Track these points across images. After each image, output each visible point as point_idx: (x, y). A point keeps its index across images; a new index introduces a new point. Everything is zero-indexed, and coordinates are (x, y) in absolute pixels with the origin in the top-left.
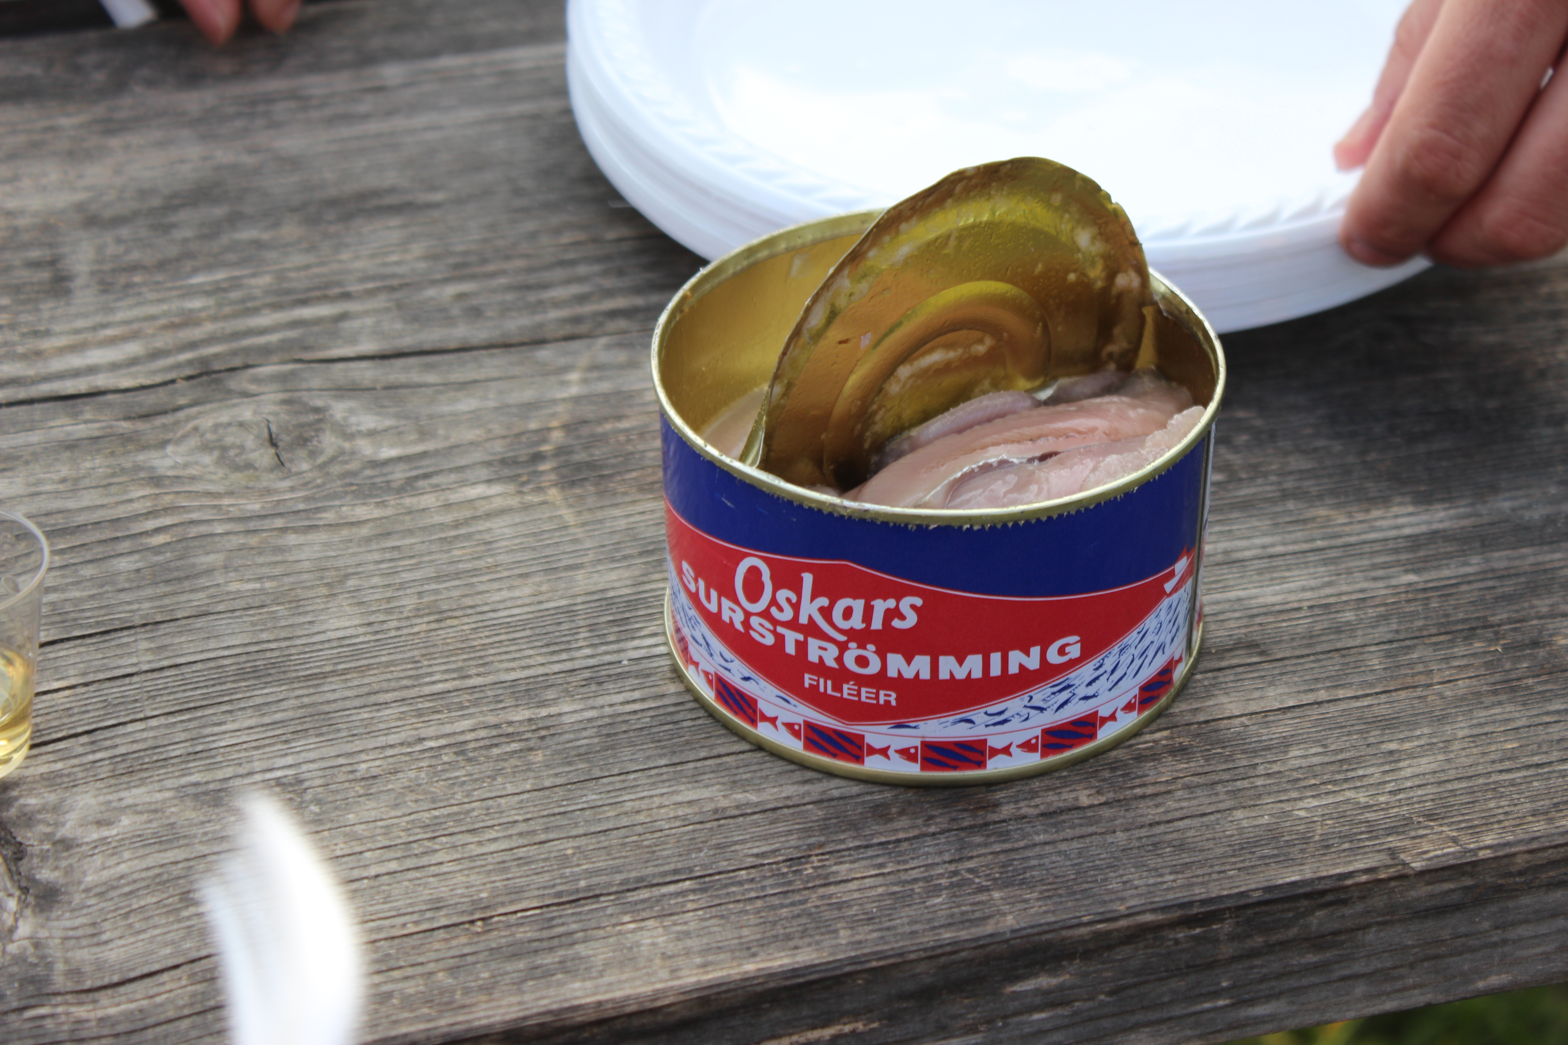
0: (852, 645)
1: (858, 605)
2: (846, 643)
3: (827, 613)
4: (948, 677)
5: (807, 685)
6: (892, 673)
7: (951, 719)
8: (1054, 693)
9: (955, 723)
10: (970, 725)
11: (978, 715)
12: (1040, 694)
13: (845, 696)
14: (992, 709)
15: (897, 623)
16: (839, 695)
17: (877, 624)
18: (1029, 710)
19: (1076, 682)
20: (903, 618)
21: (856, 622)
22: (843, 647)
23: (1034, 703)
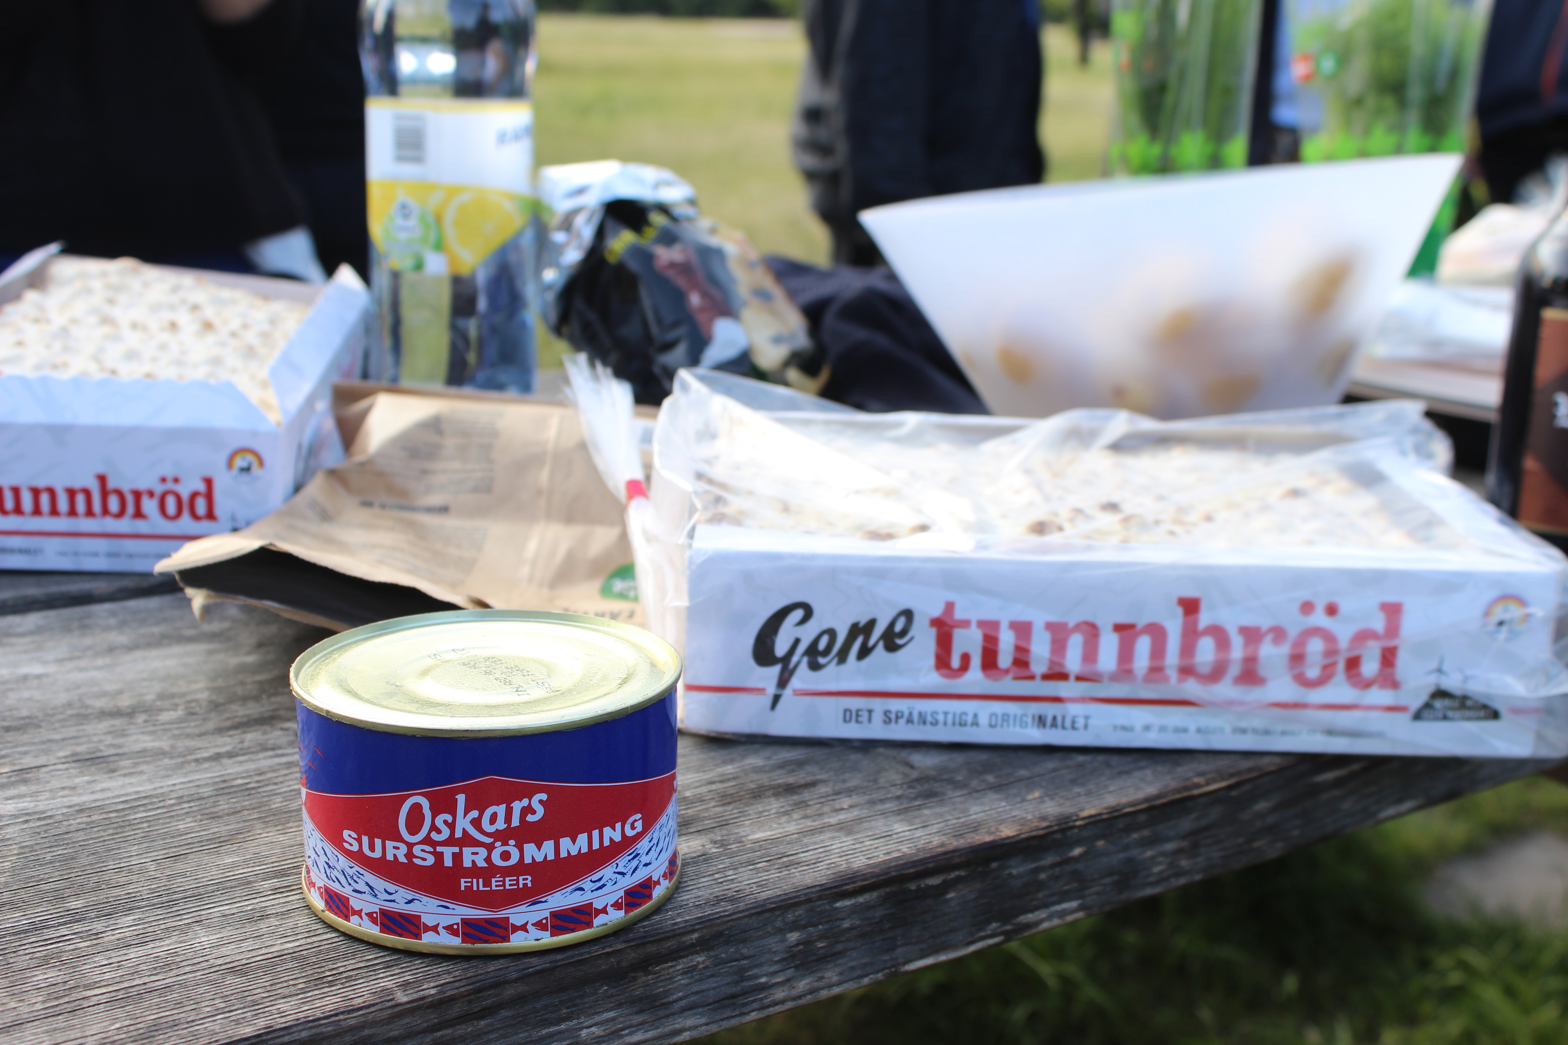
0: (498, 844)
1: (501, 810)
2: (493, 843)
3: (476, 823)
4: (566, 855)
5: (463, 888)
6: (528, 860)
7: (569, 889)
8: (629, 861)
9: (572, 892)
10: (583, 892)
11: (587, 884)
12: (622, 862)
13: (494, 888)
14: (595, 877)
15: (530, 818)
16: (489, 889)
17: (515, 822)
18: (617, 875)
19: (640, 852)
20: (534, 812)
21: (500, 825)
22: (490, 848)
23: (620, 869)
